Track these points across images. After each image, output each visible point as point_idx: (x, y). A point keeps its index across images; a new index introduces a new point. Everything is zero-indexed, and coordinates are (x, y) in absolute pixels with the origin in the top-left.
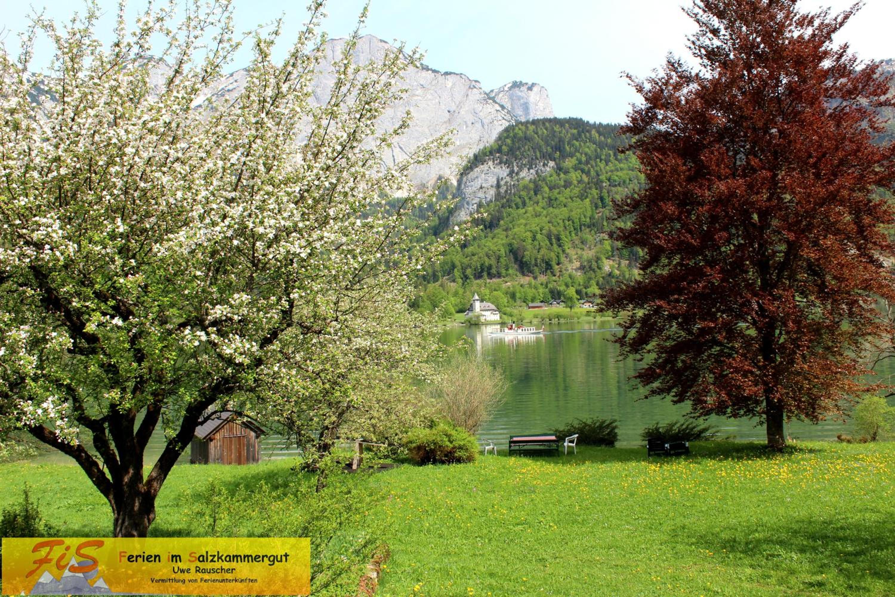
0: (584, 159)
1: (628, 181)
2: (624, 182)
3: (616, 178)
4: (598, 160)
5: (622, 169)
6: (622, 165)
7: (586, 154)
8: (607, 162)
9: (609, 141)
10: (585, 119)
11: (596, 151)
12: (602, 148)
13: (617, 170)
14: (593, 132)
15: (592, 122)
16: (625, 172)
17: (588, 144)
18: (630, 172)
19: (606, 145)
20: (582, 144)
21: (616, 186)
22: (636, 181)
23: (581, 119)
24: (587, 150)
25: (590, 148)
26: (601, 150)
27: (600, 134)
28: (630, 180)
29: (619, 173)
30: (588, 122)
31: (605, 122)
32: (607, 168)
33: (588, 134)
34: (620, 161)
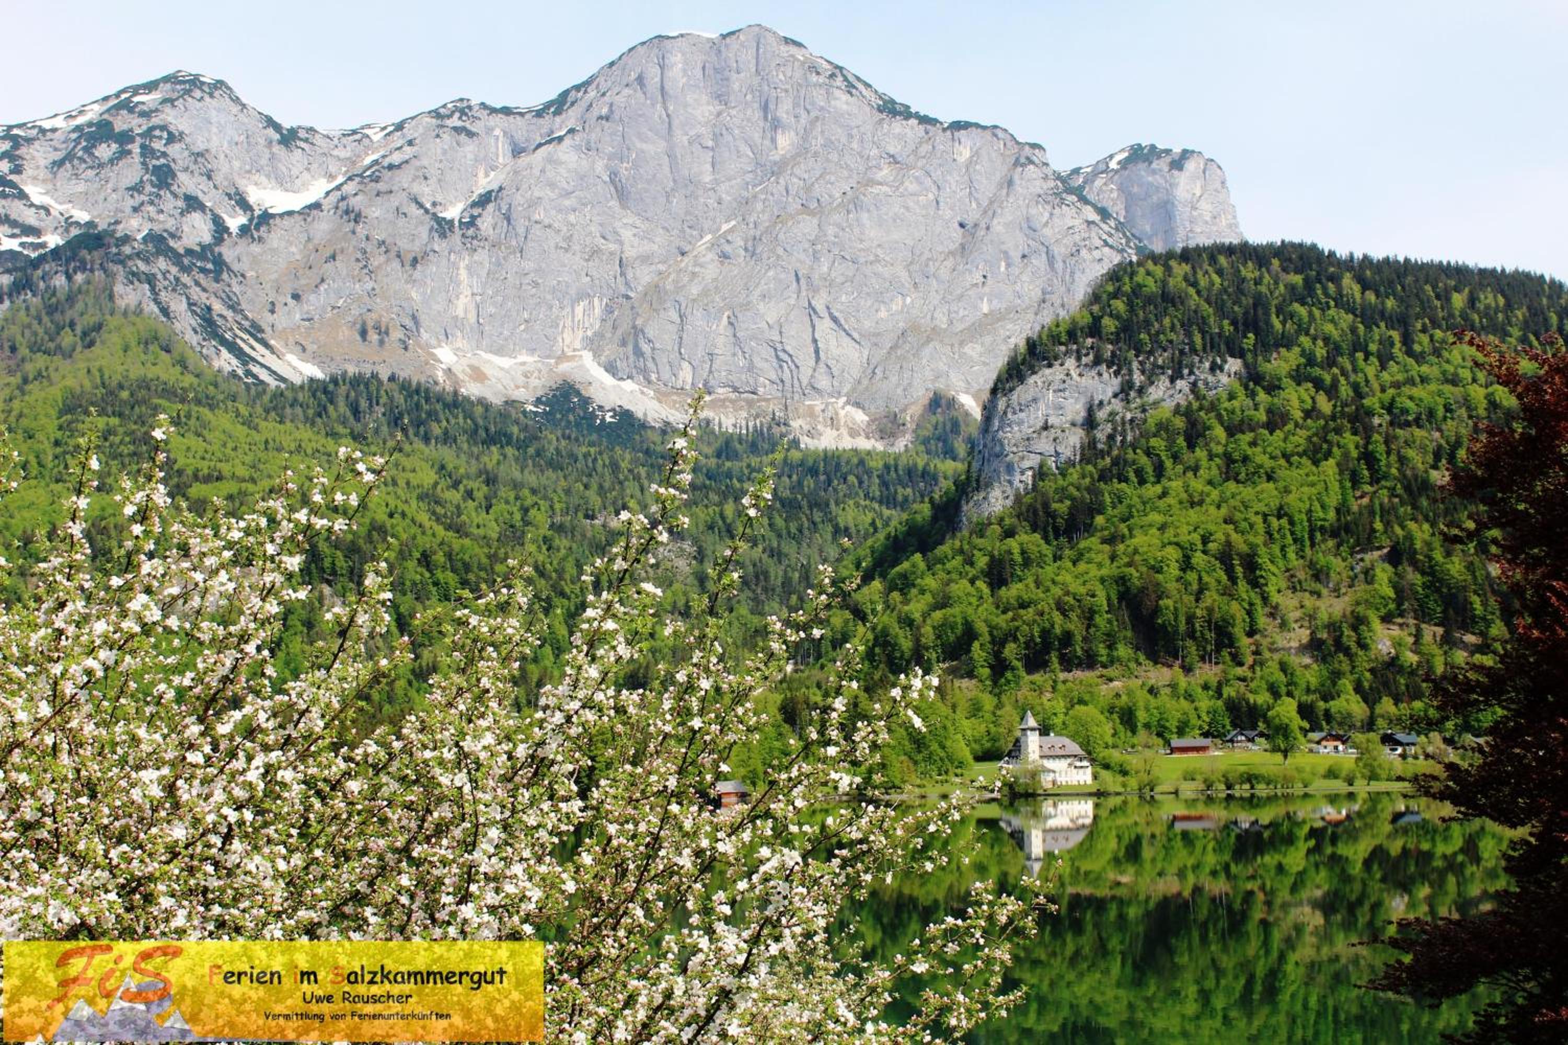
0: (1320, 352)
1: (1440, 412)
2: (1431, 413)
3: (1410, 404)
4: (1360, 355)
5: (1424, 380)
6: (1425, 369)
7: (1327, 340)
8: (1384, 360)
9: (1390, 303)
10: (1325, 246)
11: (1353, 330)
12: (1369, 323)
13: (1411, 382)
14: (1347, 281)
15: (1342, 252)
16: (1433, 387)
17: (1332, 312)
18: (1447, 388)
19: (1382, 314)
20: (1317, 313)
21: (1408, 424)
22: (1463, 412)
23: (1314, 247)
24: (1329, 328)
25: (1337, 324)
26: (1368, 328)
27: (1365, 286)
28: (1448, 409)
29: (1417, 392)
30: (1332, 254)
31: (1378, 254)
32: (1385, 376)
33: (1331, 287)
34: (1419, 358)
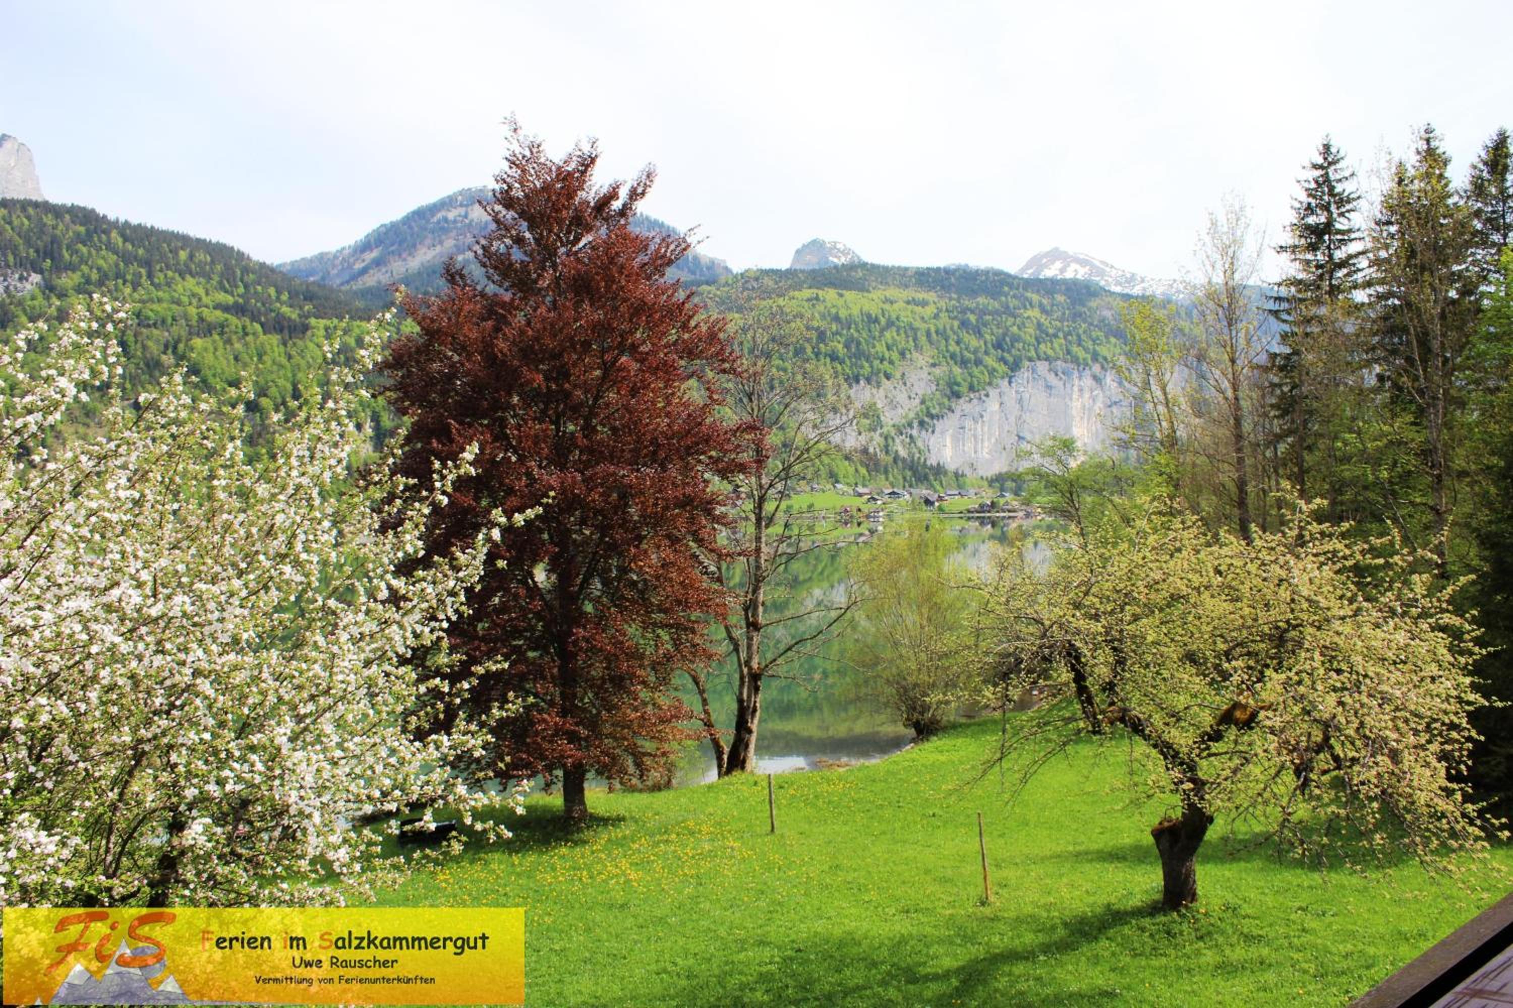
0: (95, 276)
1: (169, 321)
2: (164, 321)
3: (151, 314)
4: (120, 281)
5: (160, 300)
6: (160, 294)
7: (99, 269)
8: (136, 286)
9: (141, 252)
10: (101, 211)
11: (117, 265)
12: (127, 263)
13: (151, 300)
14: (114, 234)
15: (112, 217)
16: (165, 305)
17: (104, 253)
18: (174, 306)
19: (136, 258)
20: (94, 252)
21: (149, 326)
22: (183, 322)
23: (93, 211)
24: (101, 262)
25: (107, 260)
26: (126, 265)
27: (126, 239)
28: (174, 319)
29: (155, 307)
30: (104, 217)
31: (134, 221)
32: (136, 295)
33: (104, 237)
34: (157, 287)
